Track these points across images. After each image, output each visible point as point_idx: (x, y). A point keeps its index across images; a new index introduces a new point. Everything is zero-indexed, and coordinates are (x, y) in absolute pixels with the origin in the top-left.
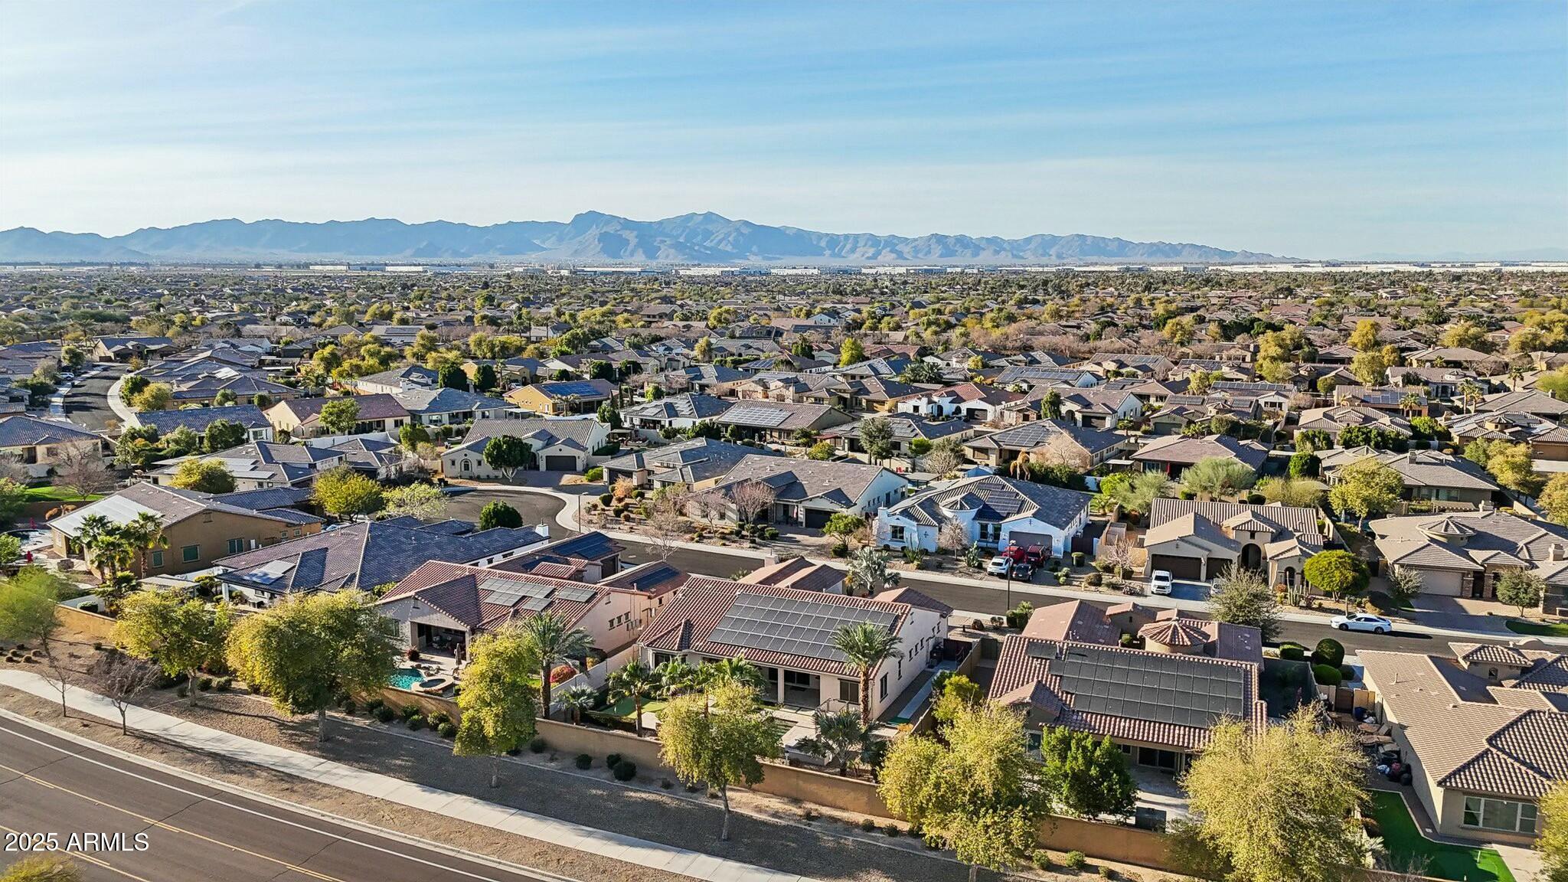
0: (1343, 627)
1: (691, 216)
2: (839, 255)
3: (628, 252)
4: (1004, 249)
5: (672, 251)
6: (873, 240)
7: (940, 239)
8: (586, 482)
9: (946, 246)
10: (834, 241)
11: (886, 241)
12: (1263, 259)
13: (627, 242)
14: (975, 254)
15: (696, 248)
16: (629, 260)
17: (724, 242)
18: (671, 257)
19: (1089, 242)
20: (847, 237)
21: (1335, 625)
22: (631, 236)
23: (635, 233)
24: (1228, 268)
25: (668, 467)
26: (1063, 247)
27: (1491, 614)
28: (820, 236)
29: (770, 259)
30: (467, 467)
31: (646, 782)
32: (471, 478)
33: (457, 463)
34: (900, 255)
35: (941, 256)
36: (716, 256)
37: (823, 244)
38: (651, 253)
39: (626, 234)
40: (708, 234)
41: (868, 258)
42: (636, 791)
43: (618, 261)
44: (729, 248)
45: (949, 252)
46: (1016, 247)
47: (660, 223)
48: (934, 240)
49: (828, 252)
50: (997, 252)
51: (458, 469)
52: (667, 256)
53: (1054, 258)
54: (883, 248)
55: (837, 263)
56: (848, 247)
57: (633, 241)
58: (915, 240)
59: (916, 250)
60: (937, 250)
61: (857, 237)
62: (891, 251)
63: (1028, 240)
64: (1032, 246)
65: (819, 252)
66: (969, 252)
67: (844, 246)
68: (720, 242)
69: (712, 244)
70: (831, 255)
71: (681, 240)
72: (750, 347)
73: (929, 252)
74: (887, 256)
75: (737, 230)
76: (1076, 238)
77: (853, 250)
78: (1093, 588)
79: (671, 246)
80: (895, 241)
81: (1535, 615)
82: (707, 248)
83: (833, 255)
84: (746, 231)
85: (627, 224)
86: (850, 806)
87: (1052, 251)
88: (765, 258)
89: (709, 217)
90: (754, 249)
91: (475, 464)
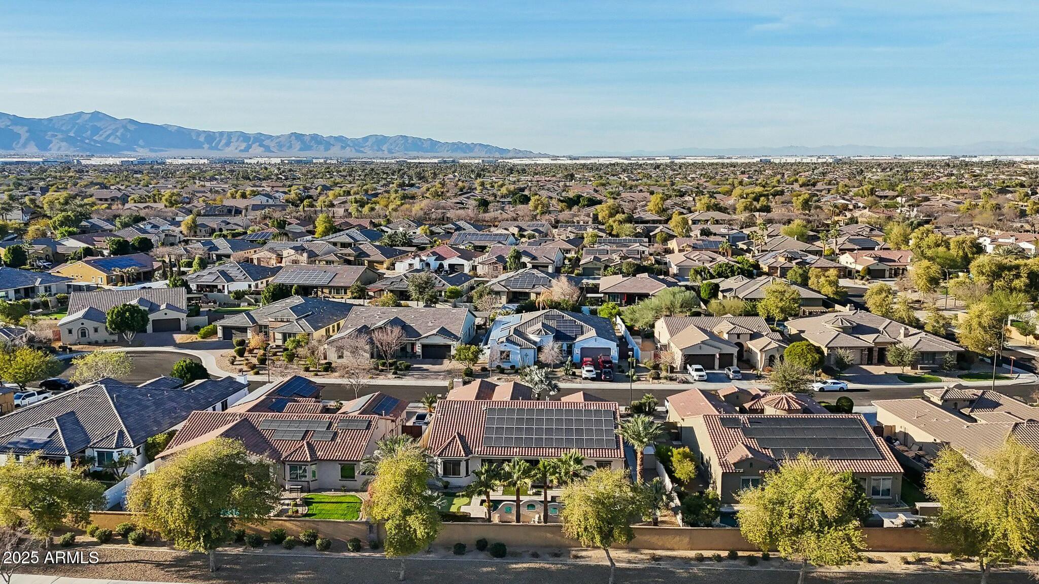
0: (822, 390)
1: (81, 114)
2: (216, 148)
3: (19, 145)
4: (349, 145)
5: (64, 144)
6: (244, 137)
7: (299, 137)
8: (199, 339)
9: (303, 142)
10: (210, 137)
11: (254, 137)
12: (528, 155)
13: (18, 136)
14: (327, 149)
15: (87, 141)
16: (23, 152)
17: (112, 137)
18: (63, 149)
19: (409, 141)
20: (222, 134)
21: (816, 389)
22: (22, 131)
23: (26, 128)
24: (510, 161)
25: (282, 321)
26: (391, 144)
27: (886, 373)
28: (199, 133)
29: (156, 151)
30: (83, 334)
31: (518, 556)
32: (90, 344)
33: (74, 332)
34: (267, 149)
35: (301, 150)
36: (107, 149)
37: (202, 139)
38: (44, 145)
39: (17, 129)
40: (96, 130)
41: (241, 151)
42: (516, 563)
43: (12, 152)
44: (117, 142)
45: (306, 147)
46: (357, 144)
47: (50, 120)
48: (293, 137)
49: (206, 146)
50: (343, 148)
51: (75, 336)
52: (59, 149)
53: (386, 152)
54: (253, 143)
55: (216, 155)
56: (223, 142)
57: (25, 136)
58: (278, 137)
59: (280, 146)
60: (297, 145)
61: (230, 134)
62: (260, 146)
63: (366, 139)
64: (369, 143)
65: (199, 146)
66: (322, 147)
67: (220, 141)
68: (109, 136)
69: (101, 138)
70: (209, 148)
71: (72, 134)
72: (229, 223)
73: (290, 147)
74: (256, 149)
75: (125, 127)
76: (401, 138)
77: (228, 144)
78: (656, 381)
79: (62, 140)
80: (263, 138)
81: (908, 371)
82: (95, 141)
83: (211, 148)
84: (132, 127)
85: (17, 120)
86: (676, 547)
87: (385, 148)
88: (151, 150)
89: (96, 115)
90: (141, 142)
91: (92, 331)
